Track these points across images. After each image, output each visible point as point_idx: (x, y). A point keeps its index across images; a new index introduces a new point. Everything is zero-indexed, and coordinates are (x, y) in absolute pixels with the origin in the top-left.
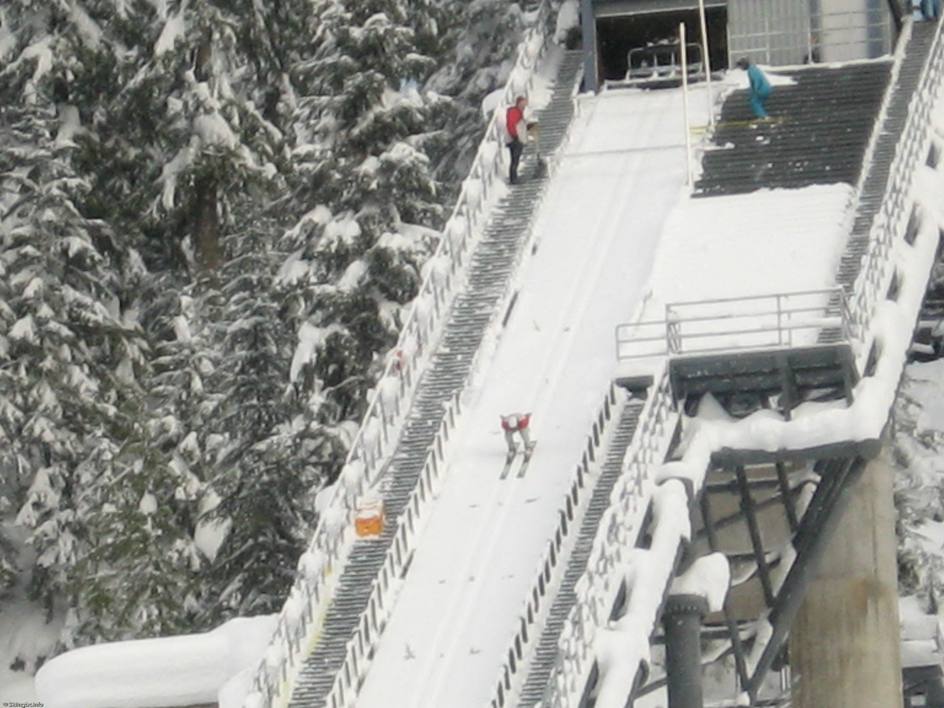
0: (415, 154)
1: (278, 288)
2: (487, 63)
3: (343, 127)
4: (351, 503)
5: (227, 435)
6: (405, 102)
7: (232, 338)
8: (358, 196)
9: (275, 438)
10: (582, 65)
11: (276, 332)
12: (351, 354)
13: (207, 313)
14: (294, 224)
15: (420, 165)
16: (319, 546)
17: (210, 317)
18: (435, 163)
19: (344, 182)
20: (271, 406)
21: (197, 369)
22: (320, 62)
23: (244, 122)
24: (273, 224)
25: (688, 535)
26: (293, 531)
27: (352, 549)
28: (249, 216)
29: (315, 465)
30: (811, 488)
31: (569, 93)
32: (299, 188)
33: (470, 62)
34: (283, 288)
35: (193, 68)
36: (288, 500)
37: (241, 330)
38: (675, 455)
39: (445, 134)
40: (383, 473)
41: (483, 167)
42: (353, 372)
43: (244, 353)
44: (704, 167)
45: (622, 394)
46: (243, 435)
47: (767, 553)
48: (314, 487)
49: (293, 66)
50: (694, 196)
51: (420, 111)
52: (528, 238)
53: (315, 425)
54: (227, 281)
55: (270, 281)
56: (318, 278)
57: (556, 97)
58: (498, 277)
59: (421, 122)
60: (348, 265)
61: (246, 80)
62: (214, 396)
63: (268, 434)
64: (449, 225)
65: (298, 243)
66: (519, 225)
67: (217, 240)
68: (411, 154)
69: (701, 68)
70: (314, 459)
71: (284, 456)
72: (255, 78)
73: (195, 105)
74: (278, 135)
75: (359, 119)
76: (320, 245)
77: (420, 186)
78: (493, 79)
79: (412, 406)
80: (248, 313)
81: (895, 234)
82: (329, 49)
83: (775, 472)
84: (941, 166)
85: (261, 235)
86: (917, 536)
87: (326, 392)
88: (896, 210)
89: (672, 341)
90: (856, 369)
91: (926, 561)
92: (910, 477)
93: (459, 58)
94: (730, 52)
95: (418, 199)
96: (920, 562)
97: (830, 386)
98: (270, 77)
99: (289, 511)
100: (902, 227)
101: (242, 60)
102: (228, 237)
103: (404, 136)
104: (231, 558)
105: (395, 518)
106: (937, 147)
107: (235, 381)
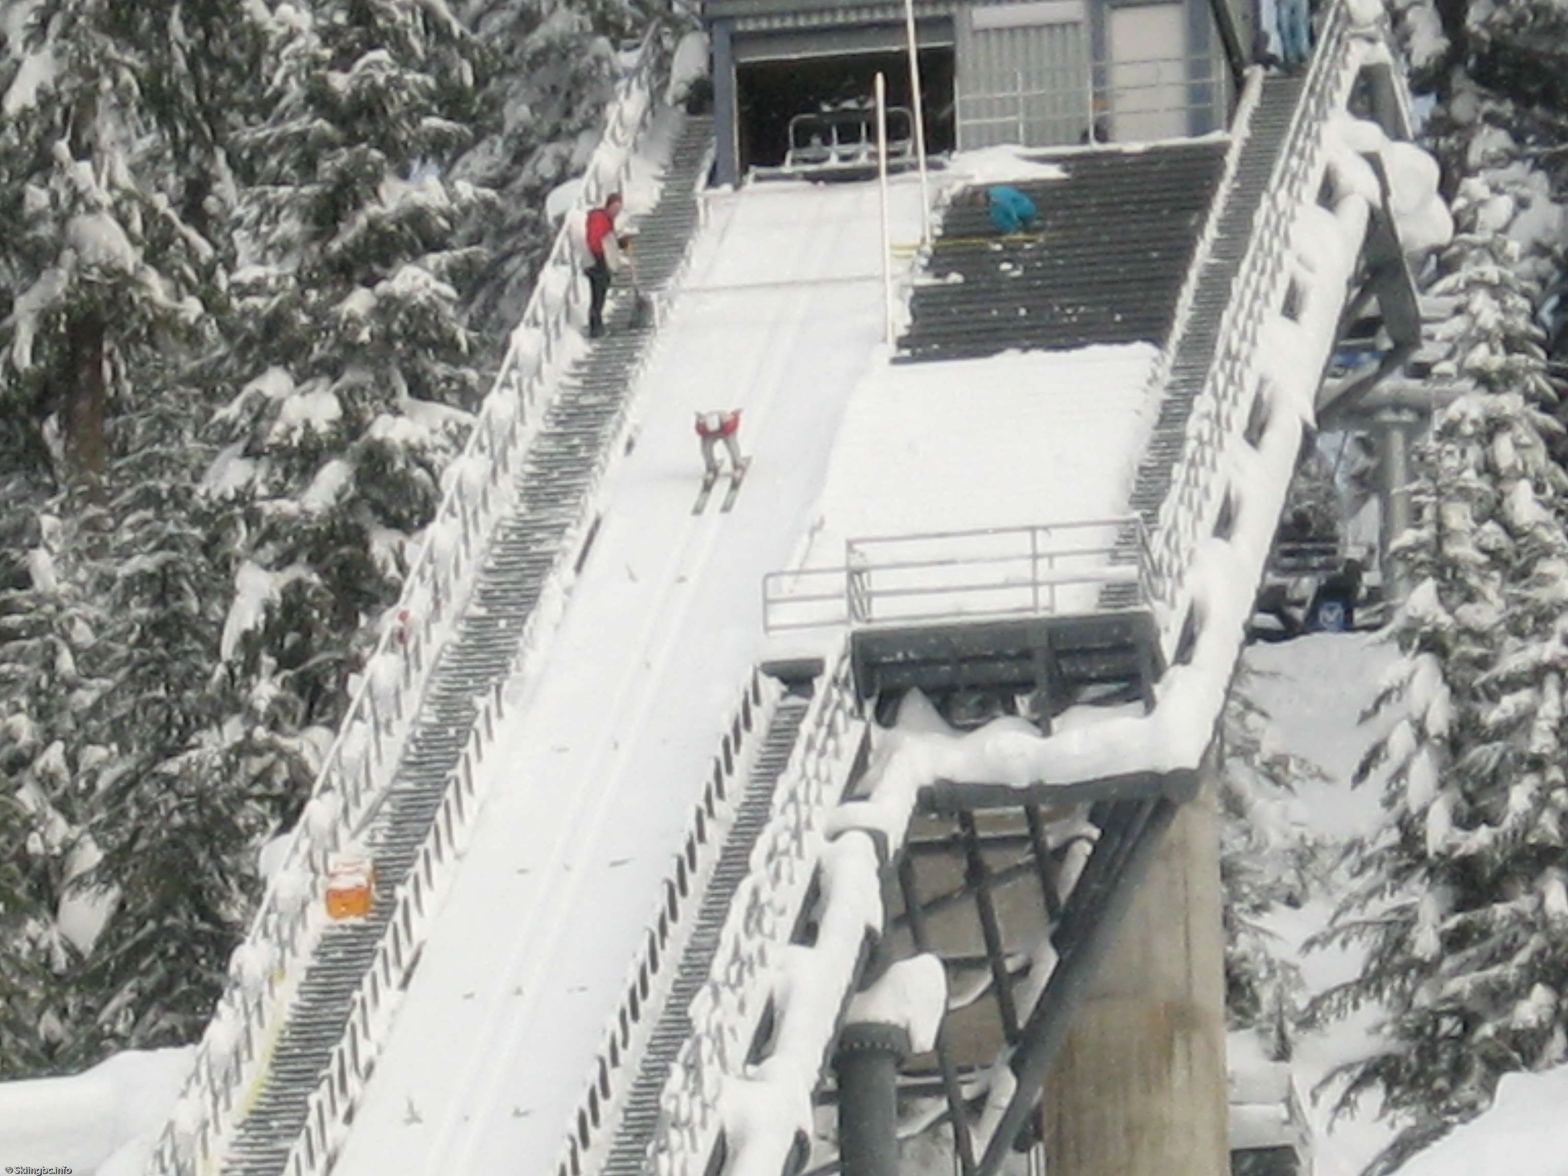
0: (434, 284)
1: (204, 504)
2: (555, 135)
3: (315, 237)
4: (319, 863)
5: (114, 747)
6: (419, 198)
7: (125, 586)
8: (338, 353)
9: (193, 754)
10: (714, 139)
11: (198, 578)
12: (322, 616)
13: (83, 545)
14: (230, 398)
15: (443, 303)
16: (266, 934)
17: (88, 551)
18: (467, 300)
19: (315, 330)
20: (189, 700)
21: (65, 637)
22: (278, 130)
23: (151, 225)
24: (196, 398)
25: (878, 923)
26: (222, 908)
27: (319, 939)
28: (156, 383)
29: (260, 799)
30: (1083, 849)
31: (692, 185)
32: (239, 340)
33: (528, 132)
34: (211, 504)
35: (68, 137)
36: (215, 857)
37: (141, 572)
38: (859, 790)
39: (484, 253)
40: (374, 813)
41: (545, 307)
42: (327, 645)
43: (143, 612)
44: (913, 313)
45: (772, 688)
46: (142, 748)
47: (1010, 955)
48: (258, 835)
49: (232, 135)
50: (895, 361)
51: (442, 213)
52: (619, 426)
53: (261, 733)
54: (119, 491)
55: (189, 492)
56: (270, 489)
57: (668, 194)
58: (567, 491)
59: (444, 231)
60: (319, 466)
61: (154, 157)
62: (94, 682)
63: (182, 746)
64: (488, 402)
65: (237, 430)
66: (604, 405)
67: (102, 423)
68: (427, 285)
69: (910, 148)
70: (258, 789)
71: (210, 783)
72: (169, 154)
73: (71, 199)
74: (206, 251)
75: (342, 226)
76: (275, 433)
77: (442, 337)
78: (564, 162)
79: (424, 702)
80: (152, 545)
81: (1229, 428)
82: (293, 108)
83: (1025, 821)
84: (1305, 316)
85: (175, 416)
86: (1259, 931)
87: (278, 680)
88: (1231, 390)
89: (856, 602)
90: (1160, 652)
91: (1272, 972)
92: (1248, 832)
93: (509, 127)
94: (959, 122)
95: (438, 359)
96: (1263, 974)
97: (1116, 679)
98: (194, 153)
99: (217, 875)
100: (1240, 418)
101: (147, 125)
102: (121, 419)
103: (416, 256)
104: (119, 951)
105: (393, 888)
106: (1300, 286)
107: (129, 658)
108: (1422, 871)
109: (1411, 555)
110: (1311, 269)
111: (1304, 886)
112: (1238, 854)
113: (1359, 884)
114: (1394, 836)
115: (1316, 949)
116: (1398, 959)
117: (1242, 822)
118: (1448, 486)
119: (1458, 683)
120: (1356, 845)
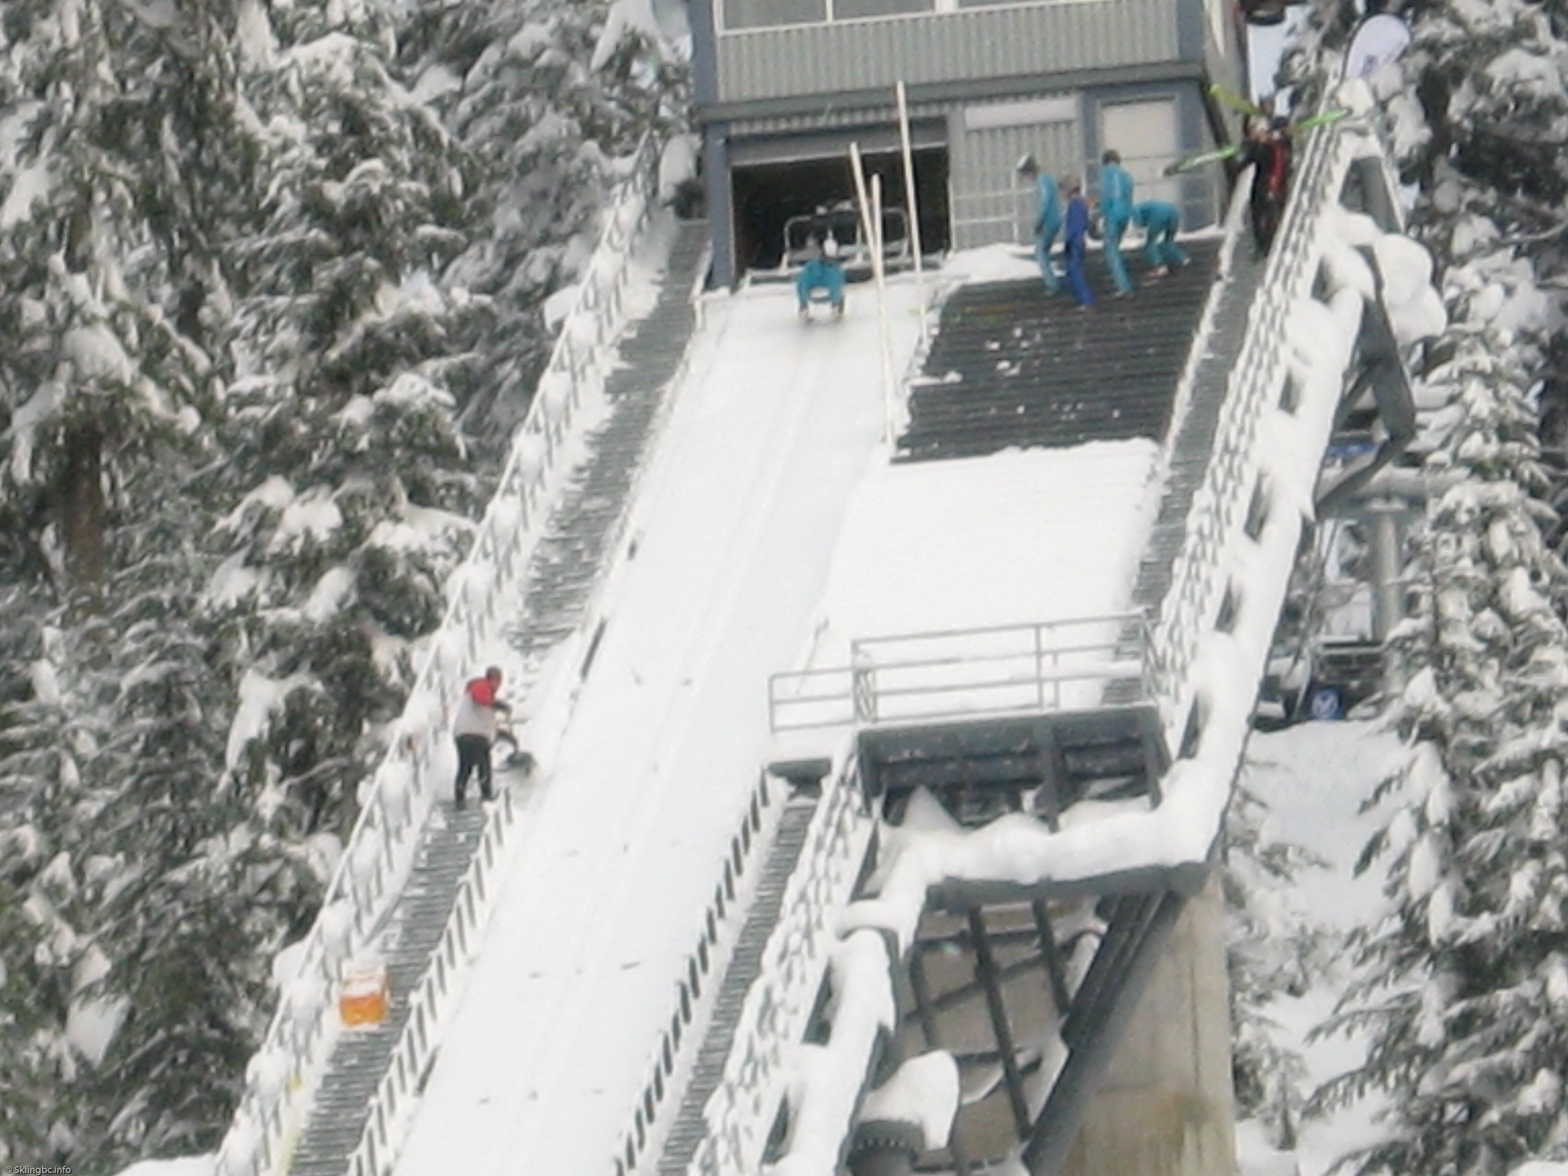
0: (432, 392)
1: (206, 614)
2: (545, 239)
3: (313, 346)
4: (333, 972)
5: (120, 857)
6: (415, 306)
7: (127, 697)
8: (338, 461)
9: (201, 863)
10: (710, 244)
11: (202, 688)
12: (326, 723)
13: (85, 656)
14: (231, 510)
15: (440, 409)
16: (281, 1042)
17: (90, 662)
18: (461, 405)
19: (313, 440)
20: (194, 810)
21: (69, 748)
22: (275, 240)
23: (147, 337)
24: (195, 508)
25: (890, 1021)
26: (231, 1015)
27: (335, 1047)
28: (157, 494)
29: (267, 906)
30: (1091, 944)
31: (689, 291)
32: (240, 448)
33: (518, 237)
34: (214, 614)
35: (63, 251)
36: (223, 964)
37: (145, 683)
38: (869, 888)
39: (476, 357)
40: (384, 922)
41: (546, 414)
42: (331, 752)
43: (147, 722)
44: (912, 411)
45: (779, 788)
46: (148, 856)
47: (1019, 1050)
48: (265, 941)
49: (227, 247)
50: (896, 461)
51: (438, 319)
52: (622, 531)
53: (267, 841)
54: (120, 603)
55: (192, 602)
56: (272, 597)
57: (665, 298)
58: (571, 596)
59: (440, 338)
60: (321, 574)
61: (148, 268)
62: (99, 792)
63: (187, 856)
64: (491, 509)
65: (238, 540)
66: (605, 509)
67: (100, 534)
68: (425, 392)
69: (905, 246)
70: (265, 896)
71: (216, 891)
72: (164, 265)
73: (67, 312)
74: (202, 362)
75: (339, 335)
76: (276, 541)
77: (440, 445)
78: (555, 267)
79: (432, 808)
80: (154, 655)
81: (1229, 522)
82: (287, 219)
83: (1031, 916)
84: (1302, 409)
85: (176, 526)
86: (1261, 1021)
87: (285, 786)
88: (1230, 484)
89: (862, 702)
90: (1165, 744)
91: (1275, 1062)
92: (1248, 923)
93: (499, 232)
94: (954, 222)
95: (437, 465)
96: (1266, 1063)
97: (1123, 774)
98: (189, 262)
99: (224, 982)
100: (1240, 511)
101: (140, 236)
102: (121, 530)
103: (413, 363)
104: (129, 1060)
105: (406, 995)
106: (1296, 379)
107: (133, 770)
108: (1425, 959)
109: (1408, 644)
110: (1306, 362)
111: (1306, 977)
112: (1238, 945)
113: (1363, 973)
114: (1397, 924)
115: (1321, 1037)
116: (1402, 1047)
117: (1242, 912)
118: (1445, 574)
119: (1458, 771)
120: (1358, 934)
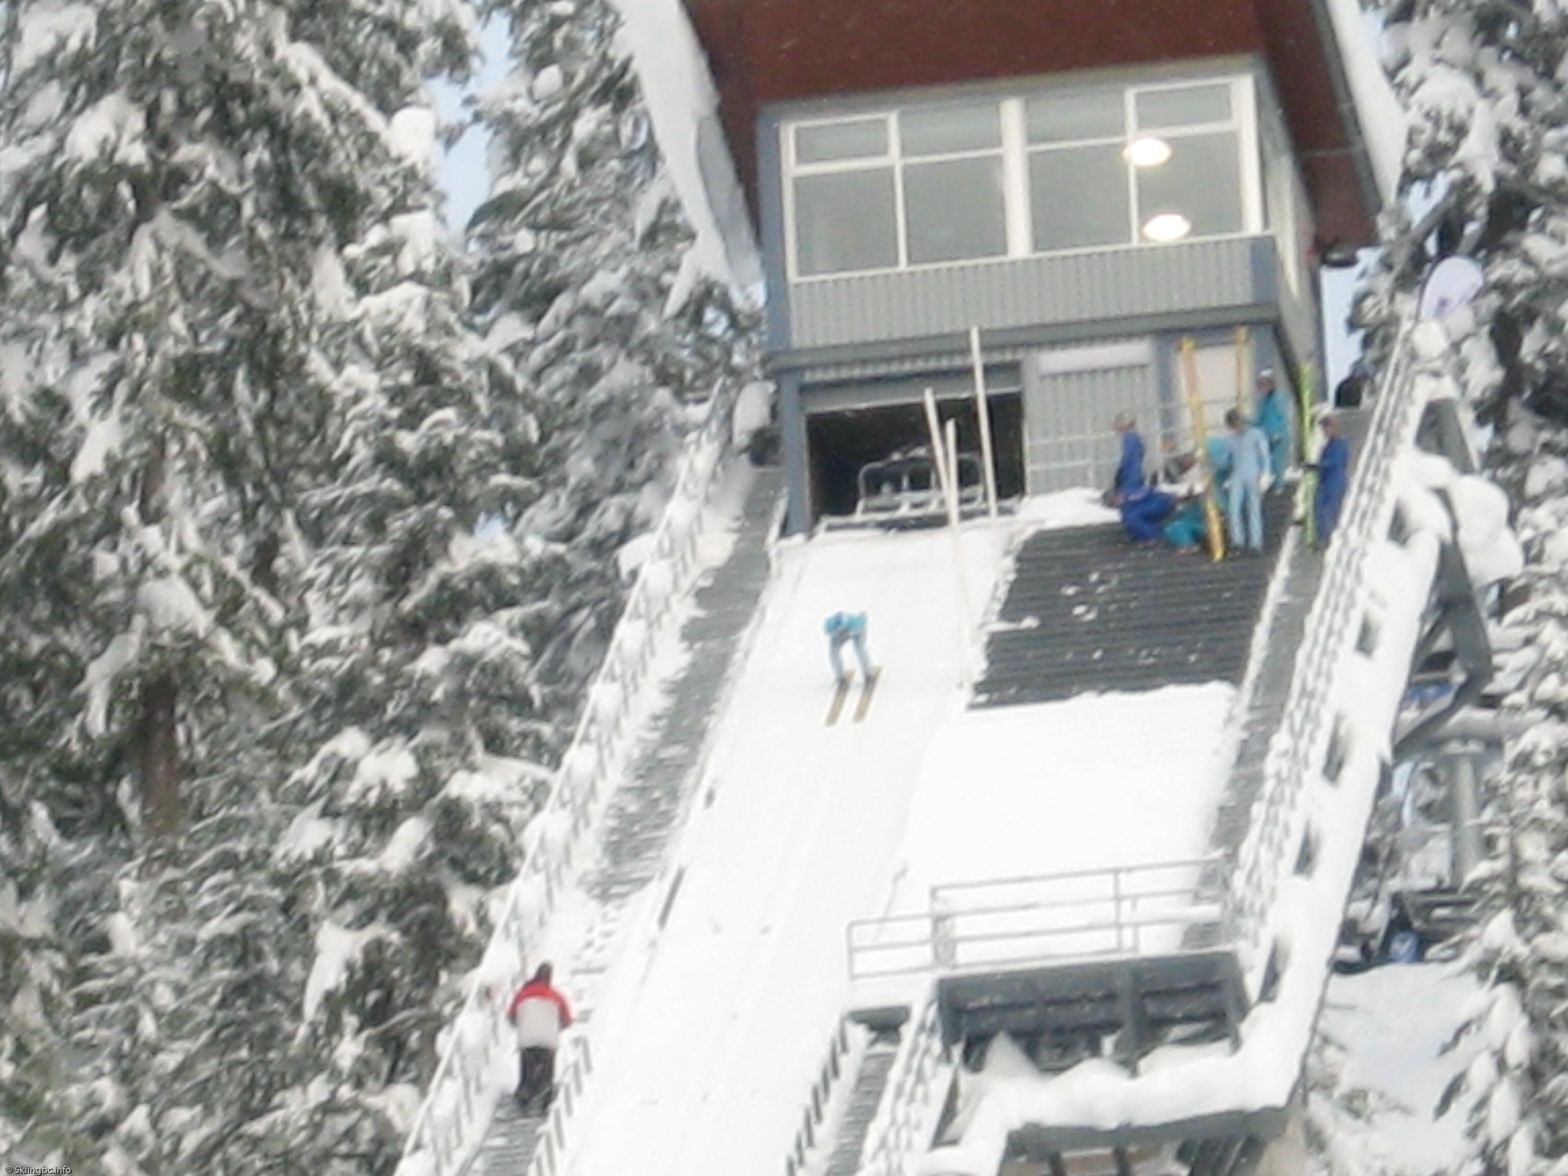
0: (507, 642)
1: (282, 865)
2: (619, 488)
3: (388, 596)
5: (198, 1109)
6: (489, 556)
7: (204, 949)
8: (412, 712)
9: (279, 1115)
10: (785, 490)
11: (279, 940)
12: (403, 973)
13: (161, 908)
14: (306, 761)
15: (515, 659)
17: (167, 914)
18: (536, 654)
19: (388, 690)
20: (271, 1062)
21: (147, 1000)
22: (348, 491)
23: (221, 589)
24: (270, 759)
28: (232, 746)
29: (346, 1157)
31: (763, 539)
32: (315, 700)
33: (591, 485)
34: (290, 866)
35: (136, 503)
37: (222, 935)
38: (949, 1135)
39: (551, 606)
41: (623, 662)
42: (409, 1003)
43: (225, 974)
44: (988, 657)
45: (859, 1035)
46: (226, 1108)
49: (302, 497)
50: (973, 706)
51: (511, 568)
52: (699, 780)
53: (345, 1092)
54: (194, 856)
55: (268, 855)
56: (348, 848)
57: (740, 546)
58: (650, 844)
59: (514, 587)
60: (397, 824)
61: (222, 520)
62: (177, 1045)
63: (266, 1108)
64: (568, 758)
65: (313, 791)
66: (682, 757)
67: (176, 786)
68: (499, 641)
69: (981, 491)
70: (344, 1148)
71: (294, 1143)
72: (236, 517)
73: (139, 566)
74: (277, 613)
75: (413, 585)
76: (351, 793)
77: (515, 694)
78: (629, 515)
80: (230, 908)
81: (1307, 765)
82: (360, 470)
83: (1112, 1161)
84: (1380, 652)
85: (251, 778)
87: (363, 1036)
88: (1308, 728)
89: (941, 949)
90: (1244, 988)
92: (1329, 1166)
93: (573, 481)
94: (1028, 467)
95: (512, 714)
97: (1203, 1018)
98: (262, 514)
100: (1318, 754)
101: (213, 487)
102: (197, 782)
103: (488, 612)
106: (1373, 621)
107: (211, 1022)
109: (1487, 886)
110: (1384, 605)
114: (1478, 1167)
117: (1323, 1156)
118: (1522, 816)
119: (1537, 1013)
